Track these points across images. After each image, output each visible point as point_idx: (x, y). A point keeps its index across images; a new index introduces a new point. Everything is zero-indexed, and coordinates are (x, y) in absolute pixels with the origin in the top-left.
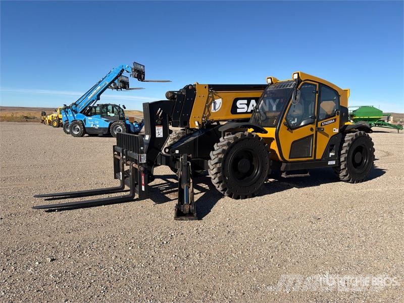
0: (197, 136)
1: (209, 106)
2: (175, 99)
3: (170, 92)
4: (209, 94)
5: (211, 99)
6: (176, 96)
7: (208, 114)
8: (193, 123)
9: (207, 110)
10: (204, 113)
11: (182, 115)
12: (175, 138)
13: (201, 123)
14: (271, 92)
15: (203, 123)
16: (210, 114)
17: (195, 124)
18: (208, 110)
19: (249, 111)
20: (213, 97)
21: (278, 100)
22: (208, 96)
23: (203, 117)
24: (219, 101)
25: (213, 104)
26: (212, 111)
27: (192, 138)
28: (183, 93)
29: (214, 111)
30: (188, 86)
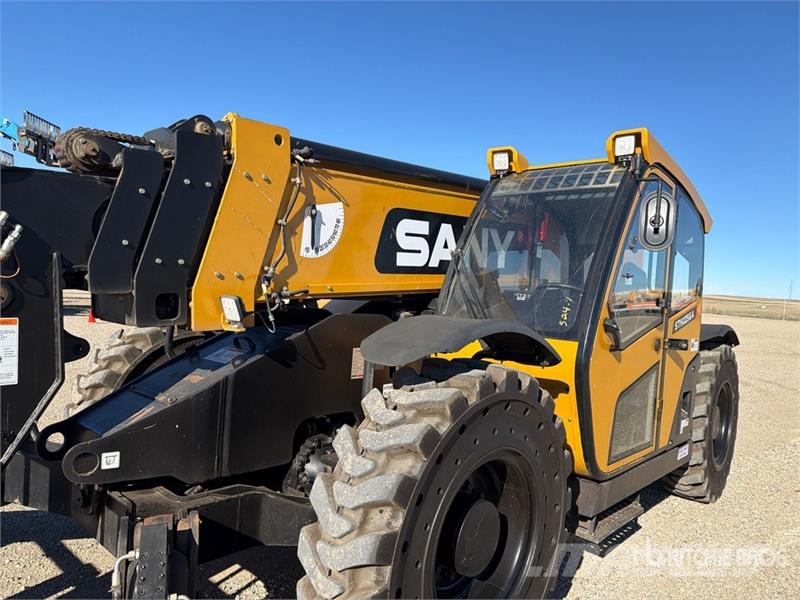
0: (227, 366)
1: (291, 230)
2: (116, 171)
3: (88, 134)
4: (293, 174)
5: (302, 197)
6: (118, 160)
7: (284, 263)
8: (209, 303)
9: (280, 246)
10: (267, 261)
11: (150, 258)
12: (115, 359)
13: (250, 307)
14: (507, 203)
15: (259, 306)
16: (292, 268)
17: (220, 309)
18: (288, 250)
19: (434, 263)
20: (308, 191)
21: (510, 235)
22: (290, 185)
23: (263, 277)
24: (331, 213)
25: (308, 221)
26: (303, 253)
27: (198, 380)
28: (164, 152)
29: (312, 254)
30: (191, 122)
